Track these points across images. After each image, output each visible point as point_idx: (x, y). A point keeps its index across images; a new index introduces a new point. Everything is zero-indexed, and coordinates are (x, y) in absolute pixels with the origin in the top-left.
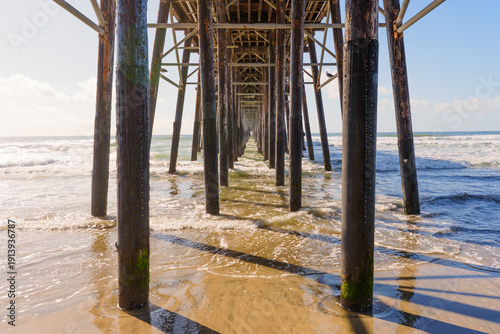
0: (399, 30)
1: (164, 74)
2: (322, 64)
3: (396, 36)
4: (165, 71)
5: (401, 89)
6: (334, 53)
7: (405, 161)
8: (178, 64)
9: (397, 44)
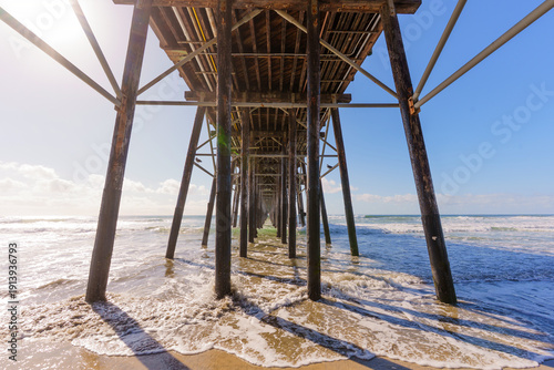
0: (416, 106)
1: (200, 164)
2: (323, 156)
3: (412, 112)
4: (199, 161)
5: (422, 164)
6: (335, 146)
7: (434, 238)
8: (213, 155)
9: (413, 120)
